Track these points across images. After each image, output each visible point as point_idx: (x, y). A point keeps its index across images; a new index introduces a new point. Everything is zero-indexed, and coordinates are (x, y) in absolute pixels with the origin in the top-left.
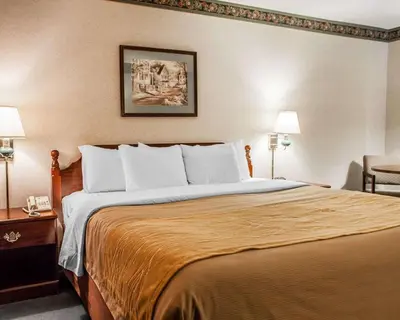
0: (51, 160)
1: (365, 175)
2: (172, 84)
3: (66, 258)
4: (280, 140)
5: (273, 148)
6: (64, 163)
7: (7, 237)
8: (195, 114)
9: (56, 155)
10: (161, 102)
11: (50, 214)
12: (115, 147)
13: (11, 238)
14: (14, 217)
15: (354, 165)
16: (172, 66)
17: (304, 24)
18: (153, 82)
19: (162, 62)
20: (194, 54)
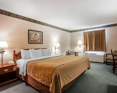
0: (13, 53)
1: (69, 53)
2: (38, 38)
3: (21, 73)
4: (56, 48)
5: (55, 49)
6: (16, 53)
7: (5, 70)
8: (42, 43)
9: (14, 52)
10: (36, 41)
11: (14, 64)
12: (28, 50)
13: (6, 70)
14: (4, 66)
15: (67, 52)
16: (38, 34)
17: (59, 29)
18: (35, 37)
19: (36, 33)
20: (42, 32)
